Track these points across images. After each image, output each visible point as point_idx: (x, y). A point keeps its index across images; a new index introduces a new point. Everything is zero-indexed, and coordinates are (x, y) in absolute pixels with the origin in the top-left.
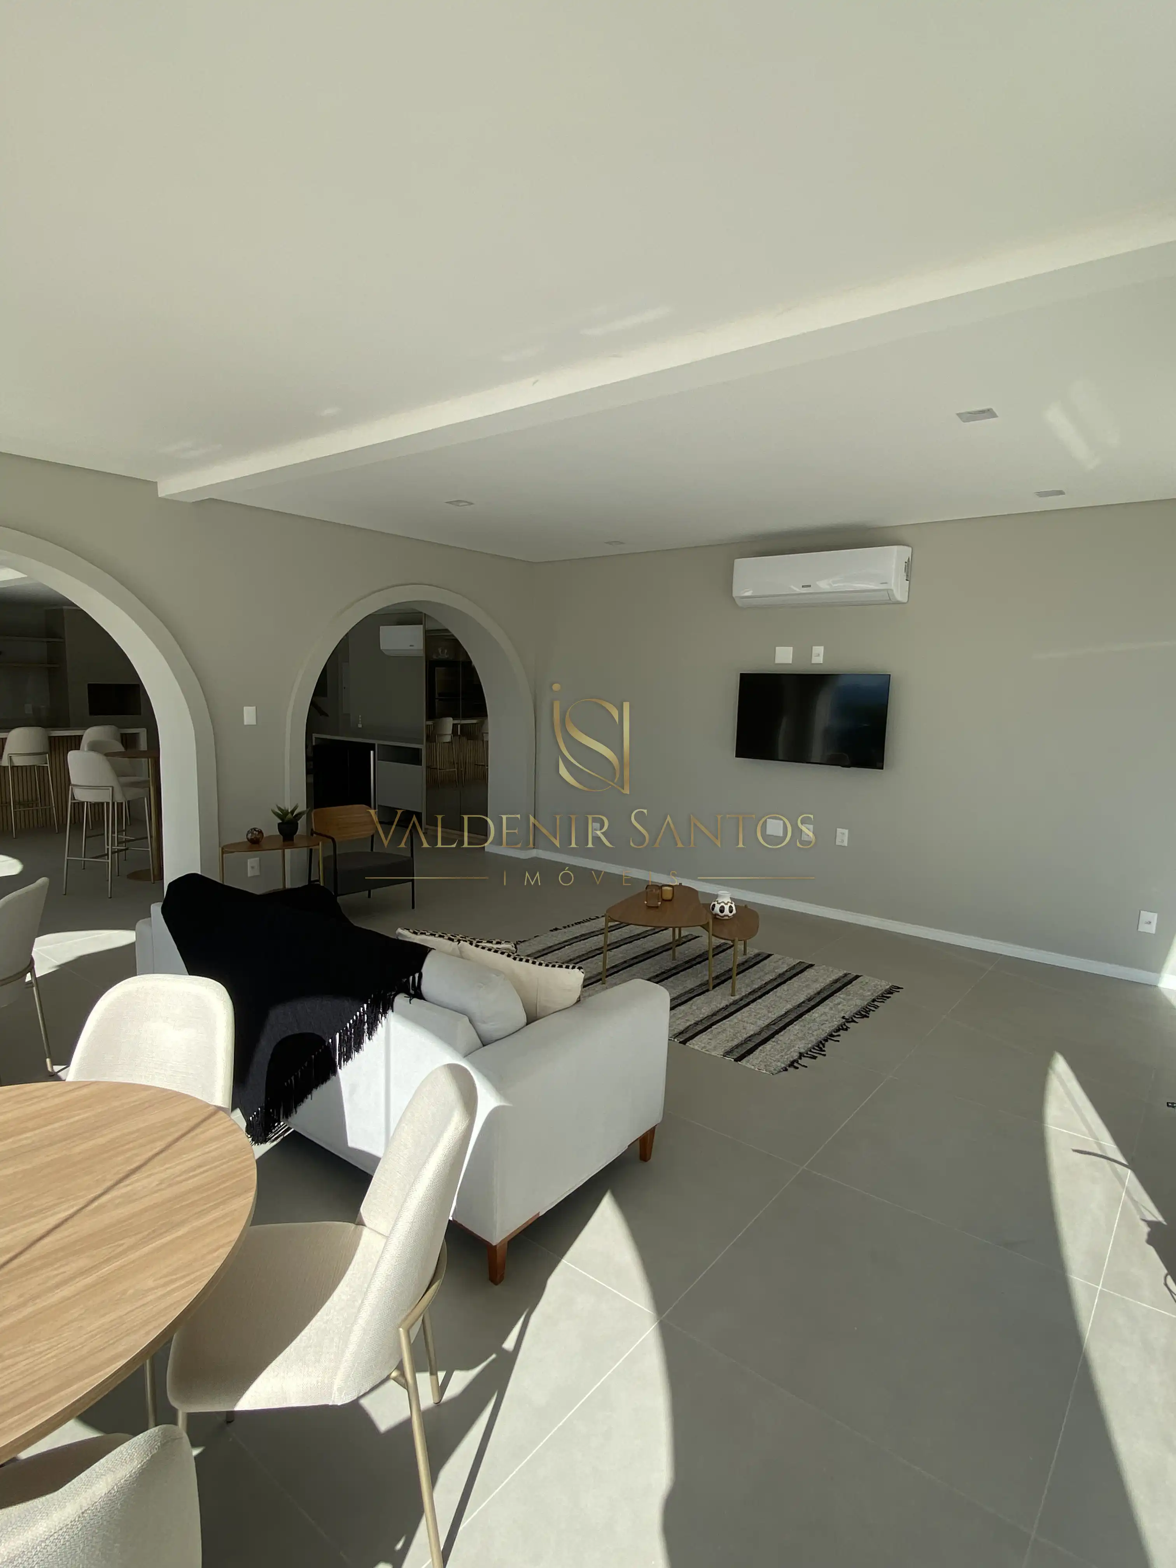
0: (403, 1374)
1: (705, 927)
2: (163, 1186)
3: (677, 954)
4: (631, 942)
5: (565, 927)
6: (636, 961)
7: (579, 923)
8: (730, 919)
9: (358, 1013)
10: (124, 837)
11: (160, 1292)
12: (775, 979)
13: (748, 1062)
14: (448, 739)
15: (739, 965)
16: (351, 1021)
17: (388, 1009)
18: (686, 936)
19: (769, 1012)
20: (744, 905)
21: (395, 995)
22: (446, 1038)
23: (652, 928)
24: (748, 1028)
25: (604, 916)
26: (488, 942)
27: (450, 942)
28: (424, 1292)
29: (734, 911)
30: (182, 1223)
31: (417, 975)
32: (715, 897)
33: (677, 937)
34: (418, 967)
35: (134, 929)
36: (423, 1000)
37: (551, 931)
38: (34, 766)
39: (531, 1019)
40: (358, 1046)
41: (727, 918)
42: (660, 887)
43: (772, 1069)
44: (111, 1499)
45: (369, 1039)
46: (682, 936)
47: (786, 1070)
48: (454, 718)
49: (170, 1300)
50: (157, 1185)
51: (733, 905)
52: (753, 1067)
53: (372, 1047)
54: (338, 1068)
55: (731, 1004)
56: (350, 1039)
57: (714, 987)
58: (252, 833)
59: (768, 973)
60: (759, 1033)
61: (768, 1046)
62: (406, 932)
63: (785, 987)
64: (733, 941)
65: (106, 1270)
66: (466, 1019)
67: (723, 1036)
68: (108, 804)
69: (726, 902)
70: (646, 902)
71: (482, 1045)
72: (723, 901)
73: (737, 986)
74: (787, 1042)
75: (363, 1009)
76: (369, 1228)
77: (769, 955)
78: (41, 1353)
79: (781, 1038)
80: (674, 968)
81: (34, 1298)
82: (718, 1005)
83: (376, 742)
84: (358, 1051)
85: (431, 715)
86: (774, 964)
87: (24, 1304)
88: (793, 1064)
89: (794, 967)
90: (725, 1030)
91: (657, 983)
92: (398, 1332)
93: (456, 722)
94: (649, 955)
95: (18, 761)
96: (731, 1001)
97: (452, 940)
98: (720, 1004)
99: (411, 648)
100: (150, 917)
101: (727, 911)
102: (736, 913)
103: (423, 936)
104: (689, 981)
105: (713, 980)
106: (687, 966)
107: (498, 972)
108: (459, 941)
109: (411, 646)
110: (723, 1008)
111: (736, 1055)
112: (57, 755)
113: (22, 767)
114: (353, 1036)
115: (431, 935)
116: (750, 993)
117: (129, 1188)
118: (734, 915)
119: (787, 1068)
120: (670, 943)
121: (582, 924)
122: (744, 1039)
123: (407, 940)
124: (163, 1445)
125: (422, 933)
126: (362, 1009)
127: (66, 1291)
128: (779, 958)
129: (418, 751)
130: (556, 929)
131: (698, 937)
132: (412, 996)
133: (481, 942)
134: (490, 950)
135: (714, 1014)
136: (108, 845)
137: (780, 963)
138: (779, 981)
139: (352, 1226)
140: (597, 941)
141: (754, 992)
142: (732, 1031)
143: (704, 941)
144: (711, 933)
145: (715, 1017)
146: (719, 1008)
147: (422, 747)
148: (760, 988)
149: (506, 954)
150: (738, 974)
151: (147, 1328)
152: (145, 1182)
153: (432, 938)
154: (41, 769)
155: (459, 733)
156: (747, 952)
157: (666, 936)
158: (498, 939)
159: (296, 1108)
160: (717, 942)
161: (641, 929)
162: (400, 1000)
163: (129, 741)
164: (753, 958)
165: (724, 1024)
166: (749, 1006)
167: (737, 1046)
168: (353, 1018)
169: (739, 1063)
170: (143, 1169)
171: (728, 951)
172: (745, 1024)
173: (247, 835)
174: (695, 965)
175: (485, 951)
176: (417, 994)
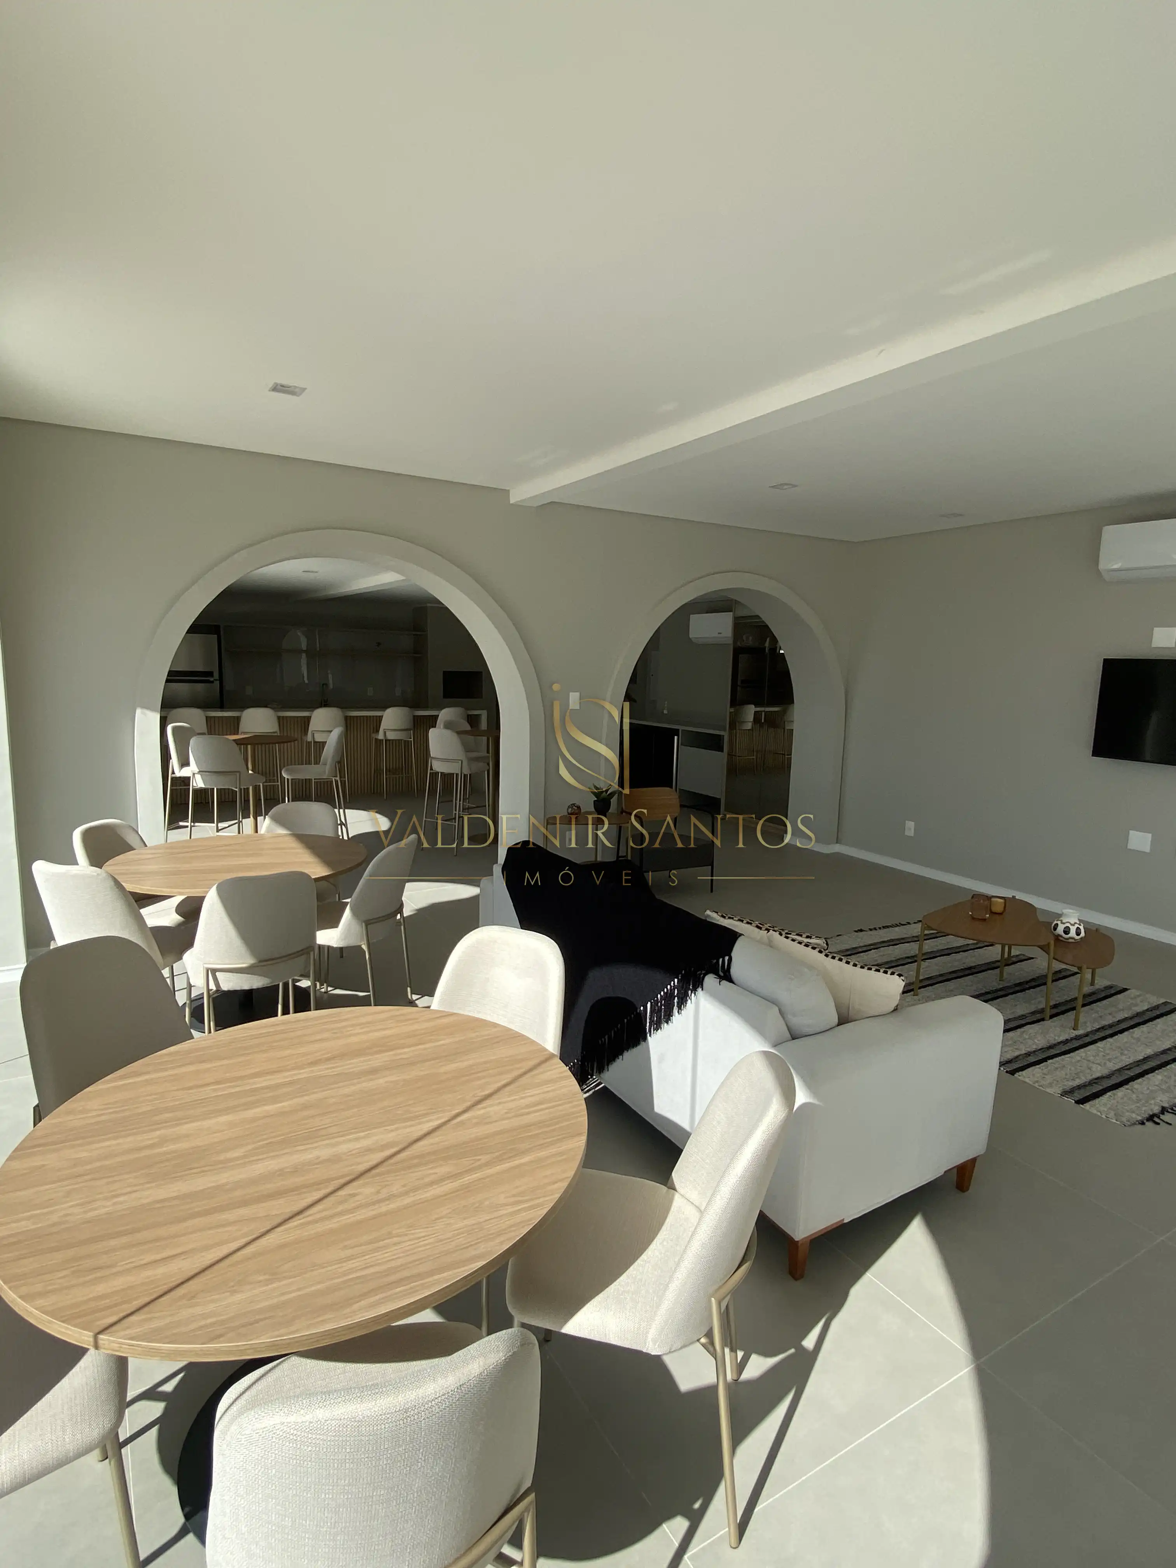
0: (712, 1343)
1: (1045, 948)
2: (509, 1115)
3: (1005, 974)
4: (949, 954)
5: (871, 930)
6: (954, 975)
7: (888, 927)
8: (1077, 943)
9: (669, 987)
10: (467, 805)
11: (510, 1209)
12: (1131, 1018)
13: (1091, 1106)
14: (749, 726)
15: (1085, 996)
16: (662, 993)
17: (698, 987)
18: (1017, 956)
19: (1122, 1054)
20: (1095, 929)
21: (705, 975)
22: (757, 1025)
23: (975, 942)
24: (1094, 1069)
25: (920, 921)
26: (798, 935)
27: (758, 930)
28: (734, 1270)
29: (1083, 934)
30: (524, 1152)
31: (727, 958)
32: (1059, 916)
33: (1006, 955)
34: (727, 950)
35: (478, 886)
36: (731, 984)
37: (856, 931)
38: (401, 740)
39: (843, 1020)
40: (668, 1017)
41: (1073, 941)
42: (989, 898)
43: (1124, 1119)
44: (481, 1380)
45: (678, 1012)
46: (1012, 955)
47: (1143, 1123)
48: (756, 705)
49: (518, 1218)
50: (506, 1113)
51: (1082, 928)
52: (1099, 1114)
53: (681, 1020)
54: (648, 1035)
55: (1072, 1039)
56: (660, 1010)
57: (1052, 1017)
58: (572, 808)
59: (1123, 1010)
60: (1108, 1077)
61: (1120, 1092)
62: (714, 915)
63: (1144, 1028)
64: (1080, 968)
65: (467, 1179)
66: (777, 1009)
67: (1061, 1074)
68: (457, 775)
69: (1072, 922)
70: (970, 913)
71: (790, 1038)
72: (1067, 921)
73: (1082, 1019)
74: (1145, 1092)
75: (674, 983)
76: (680, 1194)
77: (1125, 990)
78: (419, 1238)
79: (1136, 1086)
80: (1001, 990)
81: (415, 1189)
82: (1056, 1038)
83: (681, 728)
84: (667, 1023)
85: (734, 703)
86: (1131, 1001)
87: (406, 1193)
88: (1151, 1118)
89: (1157, 1007)
90: (1064, 1066)
91: (986, 1001)
92: (710, 1302)
93: (758, 709)
94: (971, 971)
95: (391, 736)
96: (1073, 1035)
97: (760, 928)
98: (1059, 1037)
99: (720, 635)
100: (493, 875)
101: (1073, 933)
102: (1085, 936)
103: (731, 921)
104: (1022, 1005)
105: (1050, 1009)
106: (1017, 988)
107: (811, 967)
108: (768, 930)
109: (719, 633)
110: (1061, 1042)
111: (1078, 1095)
112: (419, 731)
113: (393, 740)
114: (663, 1007)
115: (739, 920)
116: (1098, 1030)
117: (482, 1111)
118: (1081, 938)
119: (1145, 1121)
120: (998, 961)
121: (891, 929)
122: (1088, 1080)
123: (715, 922)
124: (522, 1345)
125: (729, 918)
126: (672, 982)
127: (437, 1190)
128: (1138, 994)
129: (719, 738)
130: (861, 930)
131: (1033, 958)
132: (721, 978)
133: (790, 934)
134: (800, 943)
135: (1051, 1047)
136: (456, 811)
137: (1139, 1000)
138: (1137, 1020)
139: (664, 1188)
140: (912, 949)
141: (1103, 1028)
142: (1073, 1068)
143: (1041, 963)
144: (1052, 954)
145: (1052, 1050)
146: (1056, 1042)
147: (725, 734)
148: (1111, 1026)
149: (818, 949)
150: (1084, 1005)
151: (502, 1238)
152: (496, 1108)
153: (739, 923)
154: (407, 743)
155: (763, 721)
156: (1096, 982)
157: (993, 953)
158: (807, 933)
159: (608, 1065)
160: (1057, 966)
161: (960, 942)
162: (710, 980)
163: (473, 721)
164: (1103, 991)
165: (1063, 1060)
166: (1097, 1044)
167: (1079, 1087)
168: (664, 991)
169: (1081, 1106)
170: (495, 1097)
171: (1072, 978)
172: (1091, 1065)
173: (568, 809)
174: (1029, 989)
175: (795, 943)
176: (726, 976)
